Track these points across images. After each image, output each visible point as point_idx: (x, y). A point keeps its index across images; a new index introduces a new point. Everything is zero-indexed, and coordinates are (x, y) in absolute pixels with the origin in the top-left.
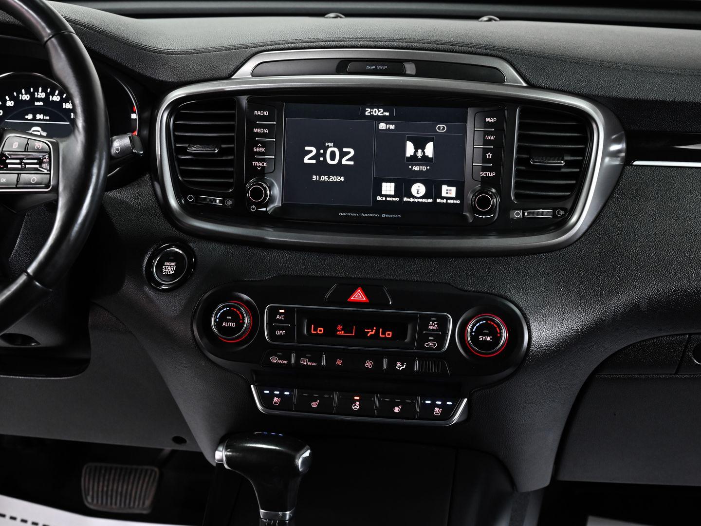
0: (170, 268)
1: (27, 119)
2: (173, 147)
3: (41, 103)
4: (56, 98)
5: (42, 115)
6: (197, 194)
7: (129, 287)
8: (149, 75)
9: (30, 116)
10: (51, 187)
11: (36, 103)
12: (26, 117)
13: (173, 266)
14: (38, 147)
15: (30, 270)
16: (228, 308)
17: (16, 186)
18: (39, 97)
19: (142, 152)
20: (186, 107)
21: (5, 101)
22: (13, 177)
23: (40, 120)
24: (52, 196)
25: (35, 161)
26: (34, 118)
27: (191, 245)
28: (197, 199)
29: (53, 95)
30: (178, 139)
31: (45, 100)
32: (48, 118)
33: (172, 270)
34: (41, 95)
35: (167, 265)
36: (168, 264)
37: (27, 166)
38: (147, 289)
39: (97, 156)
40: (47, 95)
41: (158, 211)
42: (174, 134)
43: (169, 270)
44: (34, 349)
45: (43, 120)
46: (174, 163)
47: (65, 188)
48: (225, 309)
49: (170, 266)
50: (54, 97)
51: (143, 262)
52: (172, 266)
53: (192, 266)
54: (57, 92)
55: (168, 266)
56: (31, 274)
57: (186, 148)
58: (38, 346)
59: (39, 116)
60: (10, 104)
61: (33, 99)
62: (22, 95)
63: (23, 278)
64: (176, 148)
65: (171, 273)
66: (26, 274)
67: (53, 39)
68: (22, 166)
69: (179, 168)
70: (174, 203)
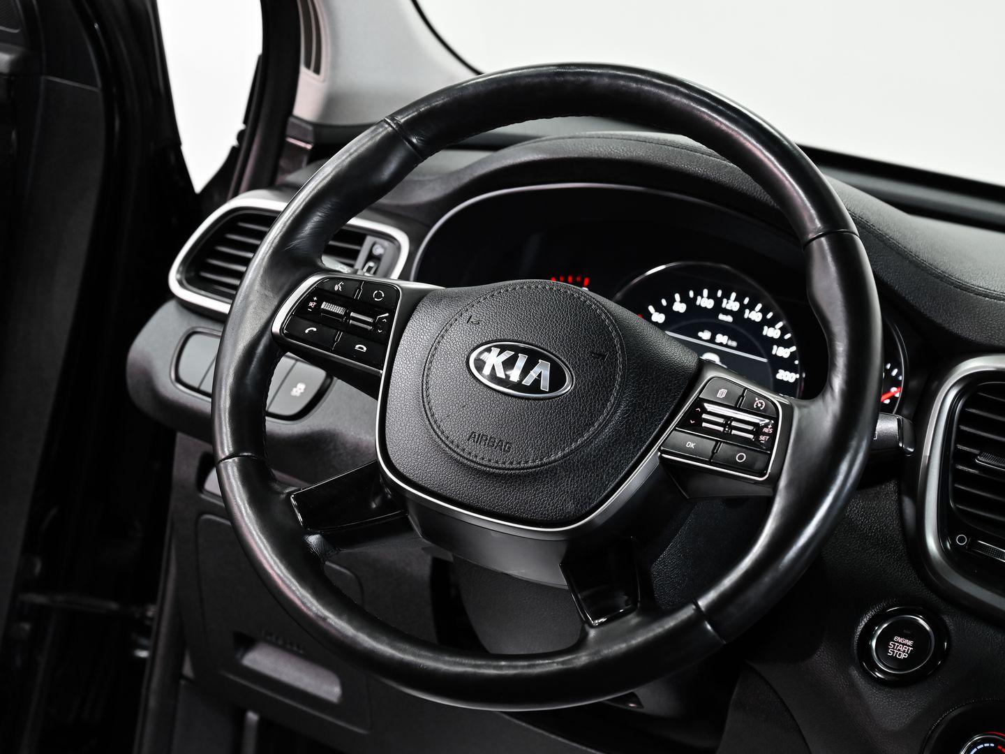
0: (902, 648)
1: (700, 339)
2: (952, 449)
3: (729, 319)
4: (756, 316)
5: (726, 337)
6: (974, 536)
7: (823, 660)
8: (939, 321)
9: (706, 335)
10: (767, 476)
11: (722, 317)
12: (700, 334)
13: (909, 646)
14: (759, 405)
15: (703, 603)
16: (992, 745)
17: (710, 459)
18: (728, 307)
19: (912, 450)
20: (987, 389)
21: (671, 301)
22: (708, 445)
23: (721, 344)
24: (764, 491)
25: (750, 428)
26: (712, 340)
27: (947, 619)
28: (973, 543)
29: (752, 308)
30: (963, 438)
31: (738, 315)
32: (734, 344)
33: (904, 652)
34: (732, 304)
35: (898, 642)
36: (900, 640)
37: (734, 432)
38: (855, 673)
39: (854, 443)
40: (743, 308)
41: (901, 547)
42: (958, 428)
43: (899, 650)
44: (631, 713)
45: (726, 346)
46: (948, 476)
47: (790, 484)
48: (987, 745)
49: (904, 644)
50: (753, 312)
51: (858, 625)
52: (906, 645)
53: (941, 654)
54: (759, 306)
55: (900, 643)
56: (703, 609)
57: (975, 456)
58: (639, 710)
59: (721, 338)
60: (679, 307)
61: (718, 308)
62: (702, 297)
63: (687, 612)
64: (957, 451)
65: (903, 656)
66: (694, 607)
67: (823, 239)
68: (724, 430)
69: (953, 485)
70: (932, 543)
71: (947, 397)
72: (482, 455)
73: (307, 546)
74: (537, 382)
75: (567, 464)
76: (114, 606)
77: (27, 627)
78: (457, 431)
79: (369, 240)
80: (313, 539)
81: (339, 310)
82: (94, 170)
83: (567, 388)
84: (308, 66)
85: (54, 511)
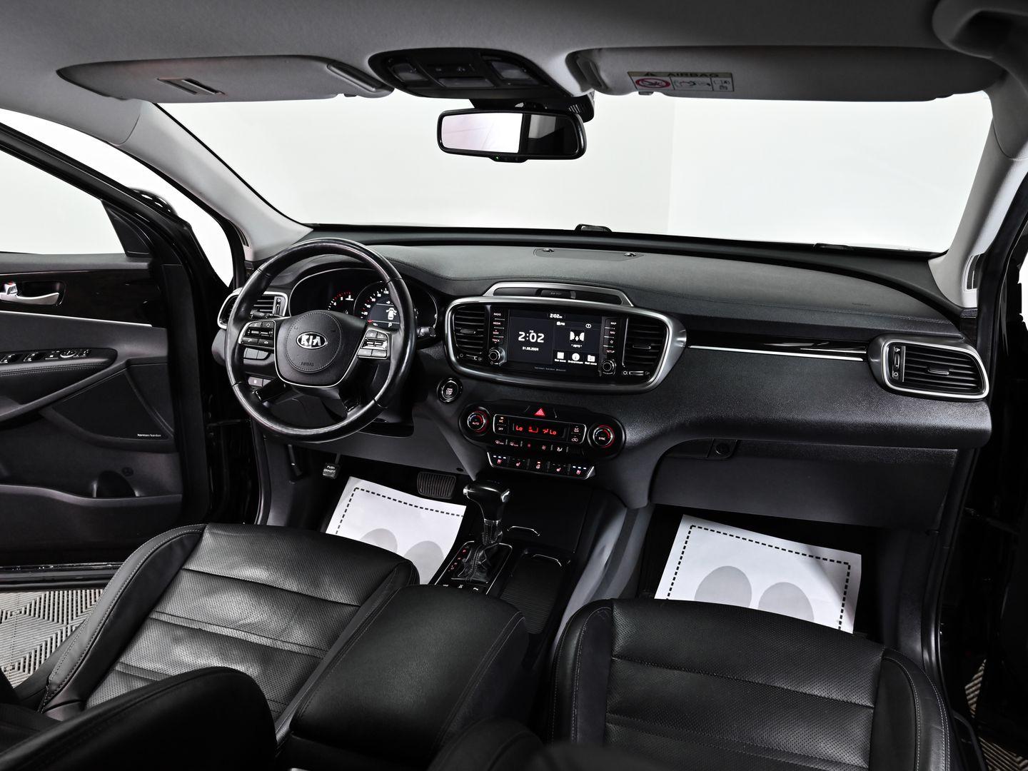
0: (450, 391)
2: (453, 329)
6: (465, 354)
7: (430, 400)
8: (444, 291)
10: (387, 358)
13: (452, 391)
15: (376, 398)
16: (476, 415)
17: (371, 355)
20: (461, 309)
21: (376, 294)
27: (461, 380)
28: (465, 356)
30: (456, 326)
36: (449, 389)
38: (438, 401)
39: (410, 339)
41: (445, 361)
42: (454, 323)
44: (387, 425)
46: (454, 337)
47: (393, 358)
48: (474, 415)
51: (437, 387)
53: (461, 391)
56: (377, 400)
57: (461, 330)
58: (389, 424)
60: (379, 295)
63: (372, 403)
64: (455, 329)
65: (450, 394)
66: (374, 400)
67: (391, 282)
69: (456, 340)
70: (453, 358)
71: (448, 314)
72: (306, 369)
73: (264, 406)
74: (317, 343)
75: (331, 366)
76: (239, 421)
77: (212, 434)
78: (297, 363)
79: (276, 298)
80: (265, 404)
81: (257, 332)
82: (189, 290)
83: (326, 343)
84: (244, 244)
85: (211, 396)
